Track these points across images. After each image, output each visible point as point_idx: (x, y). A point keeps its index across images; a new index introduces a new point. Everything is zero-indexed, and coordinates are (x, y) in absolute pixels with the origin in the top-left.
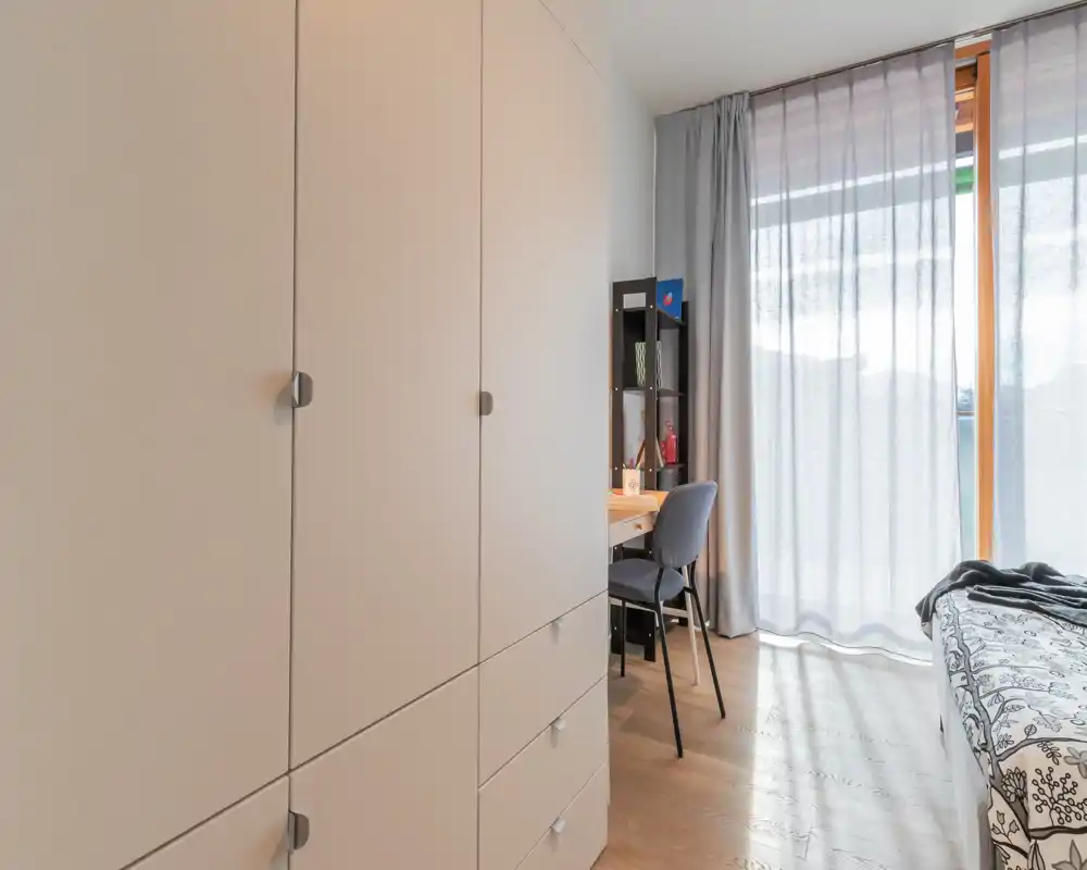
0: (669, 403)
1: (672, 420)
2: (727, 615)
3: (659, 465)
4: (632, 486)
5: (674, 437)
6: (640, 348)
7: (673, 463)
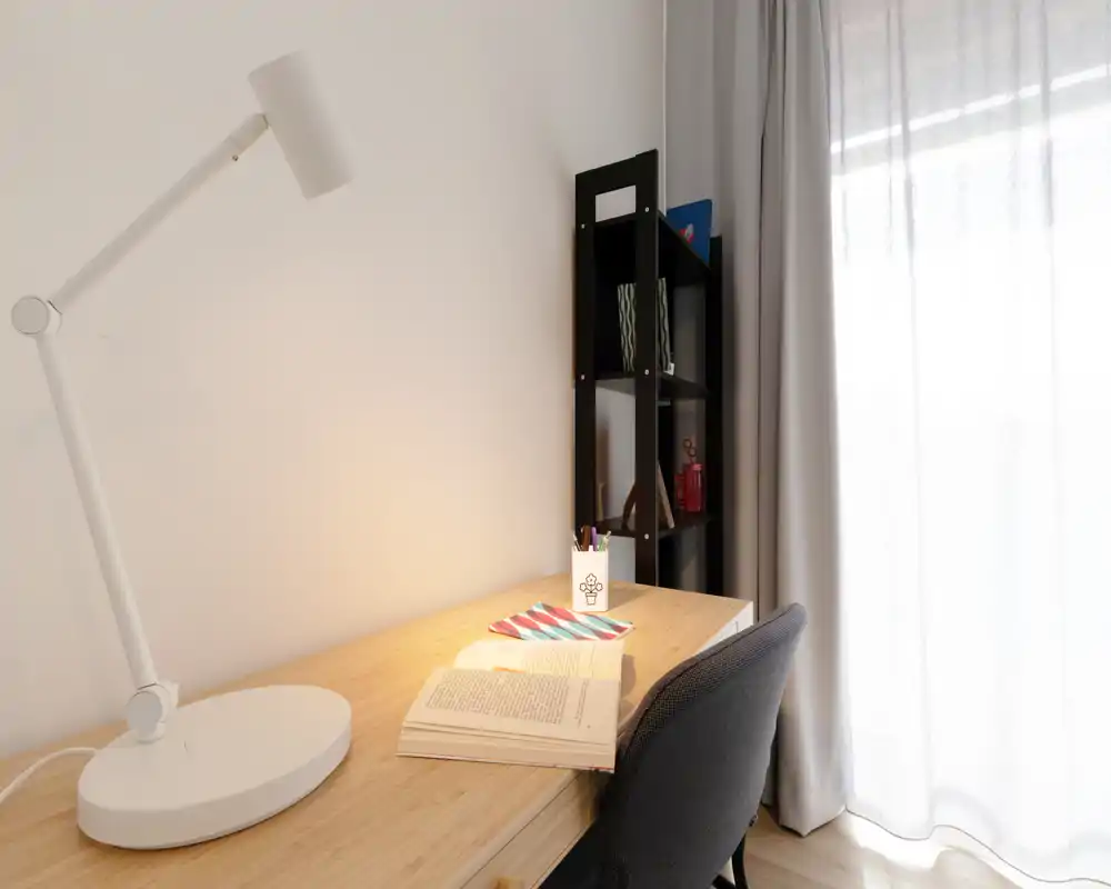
0: (689, 410)
1: (693, 440)
2: (796, 791)
3: (664, 526)
4: (591, 592)
5: (697, 467)
6: (626, 294)
7: (696, 514)
